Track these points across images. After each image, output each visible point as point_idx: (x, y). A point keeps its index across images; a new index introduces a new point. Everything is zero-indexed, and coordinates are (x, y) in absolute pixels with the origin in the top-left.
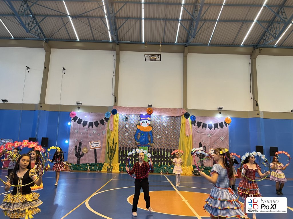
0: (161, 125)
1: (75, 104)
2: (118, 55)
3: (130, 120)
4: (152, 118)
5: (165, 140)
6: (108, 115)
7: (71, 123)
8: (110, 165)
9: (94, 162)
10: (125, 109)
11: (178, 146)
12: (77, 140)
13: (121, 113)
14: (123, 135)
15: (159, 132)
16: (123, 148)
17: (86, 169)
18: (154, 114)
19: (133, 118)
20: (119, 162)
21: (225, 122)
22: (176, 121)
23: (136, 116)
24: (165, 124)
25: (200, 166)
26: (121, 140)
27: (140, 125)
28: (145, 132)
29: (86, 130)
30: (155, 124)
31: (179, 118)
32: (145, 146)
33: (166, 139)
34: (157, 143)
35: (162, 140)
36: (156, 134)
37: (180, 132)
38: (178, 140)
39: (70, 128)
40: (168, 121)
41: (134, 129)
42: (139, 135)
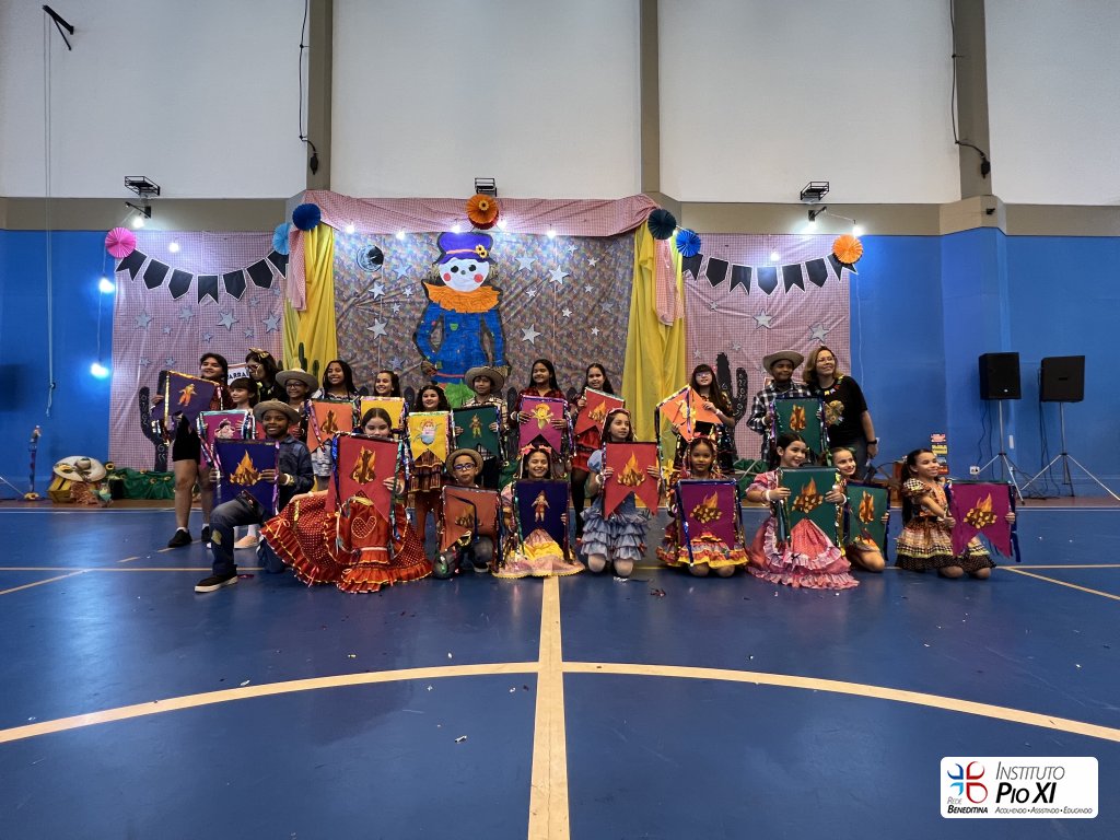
0: (540, 279)
4: (498, 247)
5: (560, 348)
7: (113, 282)
10: (363, 207)
11: (621, 372)
12: (146, 362)
13: (340, 223)
14: (361, 333)
15: (533, 312)
18: (505, 229)
19: (407, 250)
21: (834, 258)
22: (608, 258)
23: (418, 240)
24: (558, 276)
26: (355, 355)
27: (438, 282)
28: (466, 318)
29: (187, 314)
30: (511, 277)
31: (624, 242)
33: (565, 345)
34: (522, 363)
35: (546, 347)
36: (517, 326)
37: (629, 305)
38: (621, 348)
39: (112, 307)
40: (572, 260)
41: (412, 303)
42: (438, 332)
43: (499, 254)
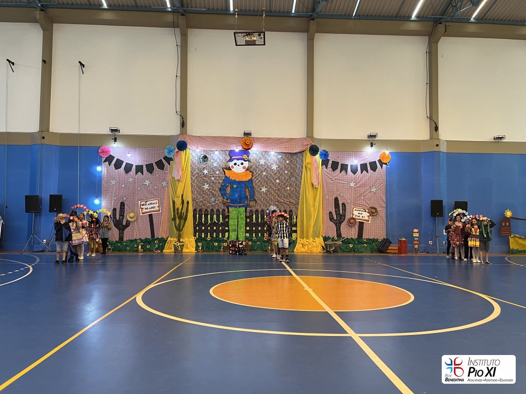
0: (267, 168)
1: (107, 131)
2: (184, 37)
3: (212, 160)
4: (252, 156)
5: (275, 194)
6: (170, 151)
7: (102, 167)
8: (179, 241)
9: (149, 237)
10: (201, 140)
11: (298, 204)
12: (115, 198)
13: (194, 148)
14: (199, 188)
15: (265, 181)
16: (201, 210)
17: (137, 249)
18: (255, 150)
19: (217, 157)
20: (195, 236)
21: (380, 161)
22: (294, 160)
23: (222, 152)
24: (274, 167)
25: (336, 238)
26: (197, 197)
27: (229, 169)
28: (240, 182)
29: (131, 180)
30: (257, 167)
31: (299, 154)
32: (240, 207)
33: (277, 193)
34: (260, 200)
35: (269, 195)
36: (259, 186)
37: (301, 179)
38: (298, 195)
39: (101, 176)
40: (279, 161)
41: (219, 177)
42: (229, 188)
43: (252, 159)
